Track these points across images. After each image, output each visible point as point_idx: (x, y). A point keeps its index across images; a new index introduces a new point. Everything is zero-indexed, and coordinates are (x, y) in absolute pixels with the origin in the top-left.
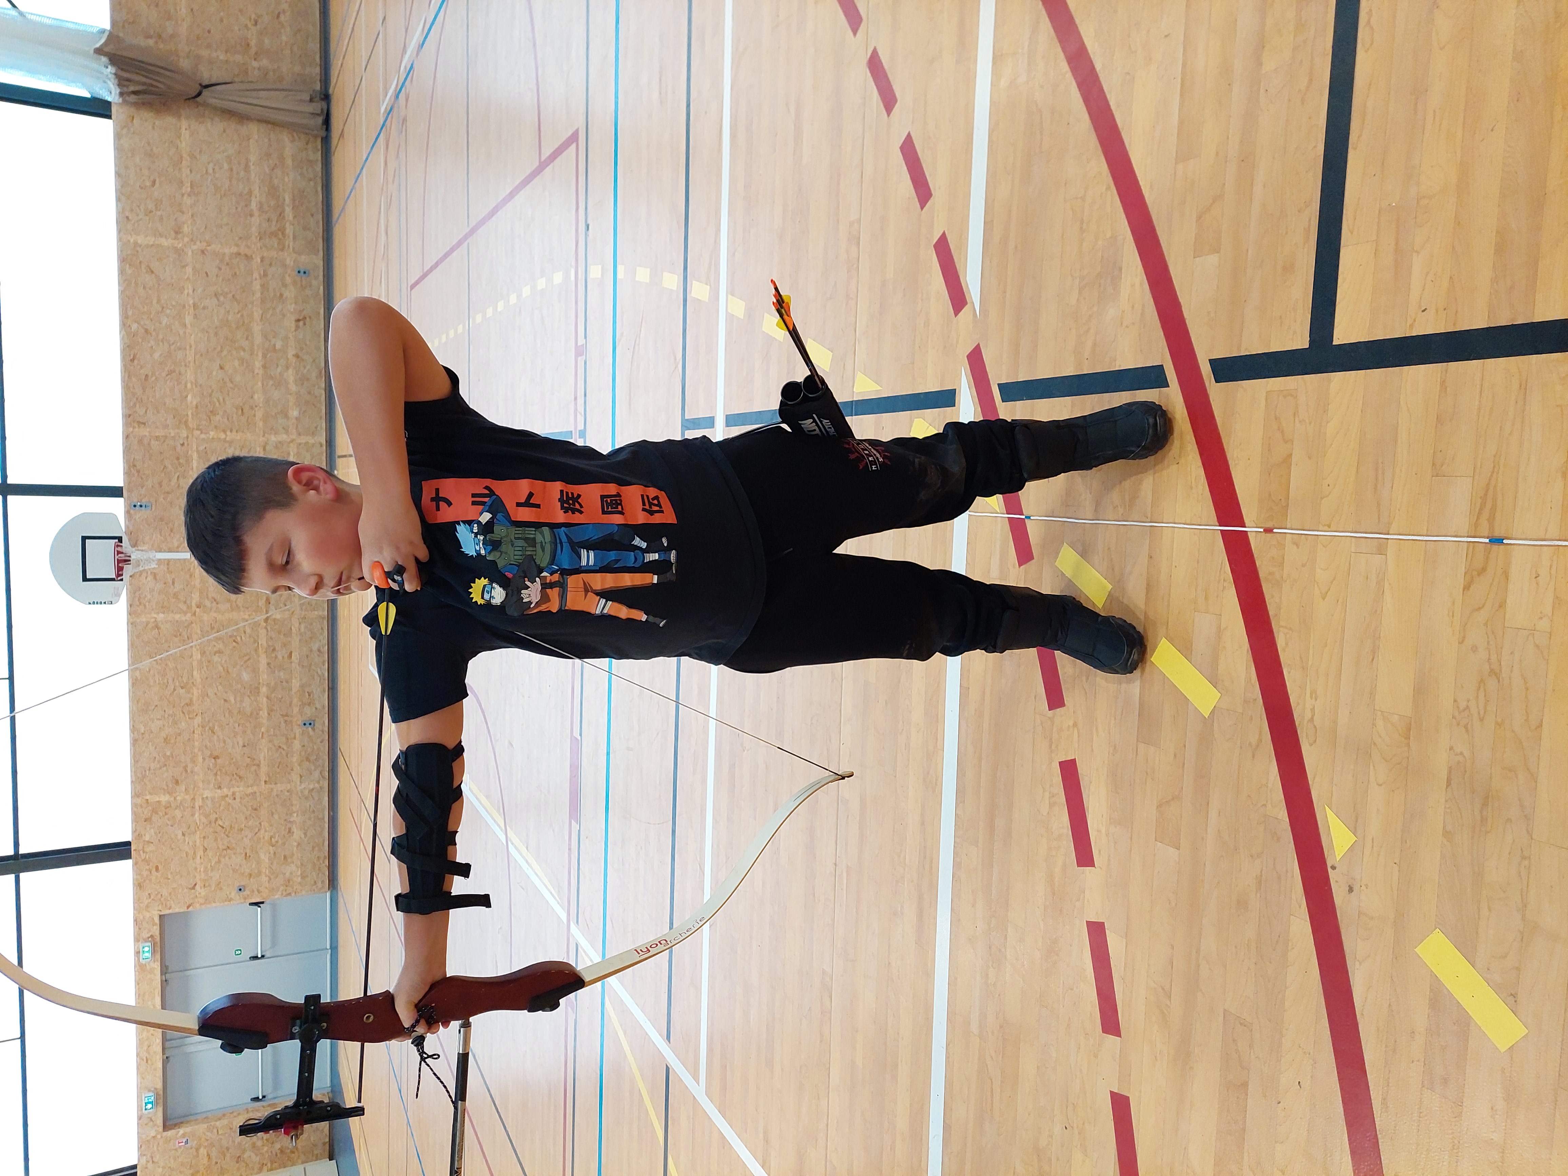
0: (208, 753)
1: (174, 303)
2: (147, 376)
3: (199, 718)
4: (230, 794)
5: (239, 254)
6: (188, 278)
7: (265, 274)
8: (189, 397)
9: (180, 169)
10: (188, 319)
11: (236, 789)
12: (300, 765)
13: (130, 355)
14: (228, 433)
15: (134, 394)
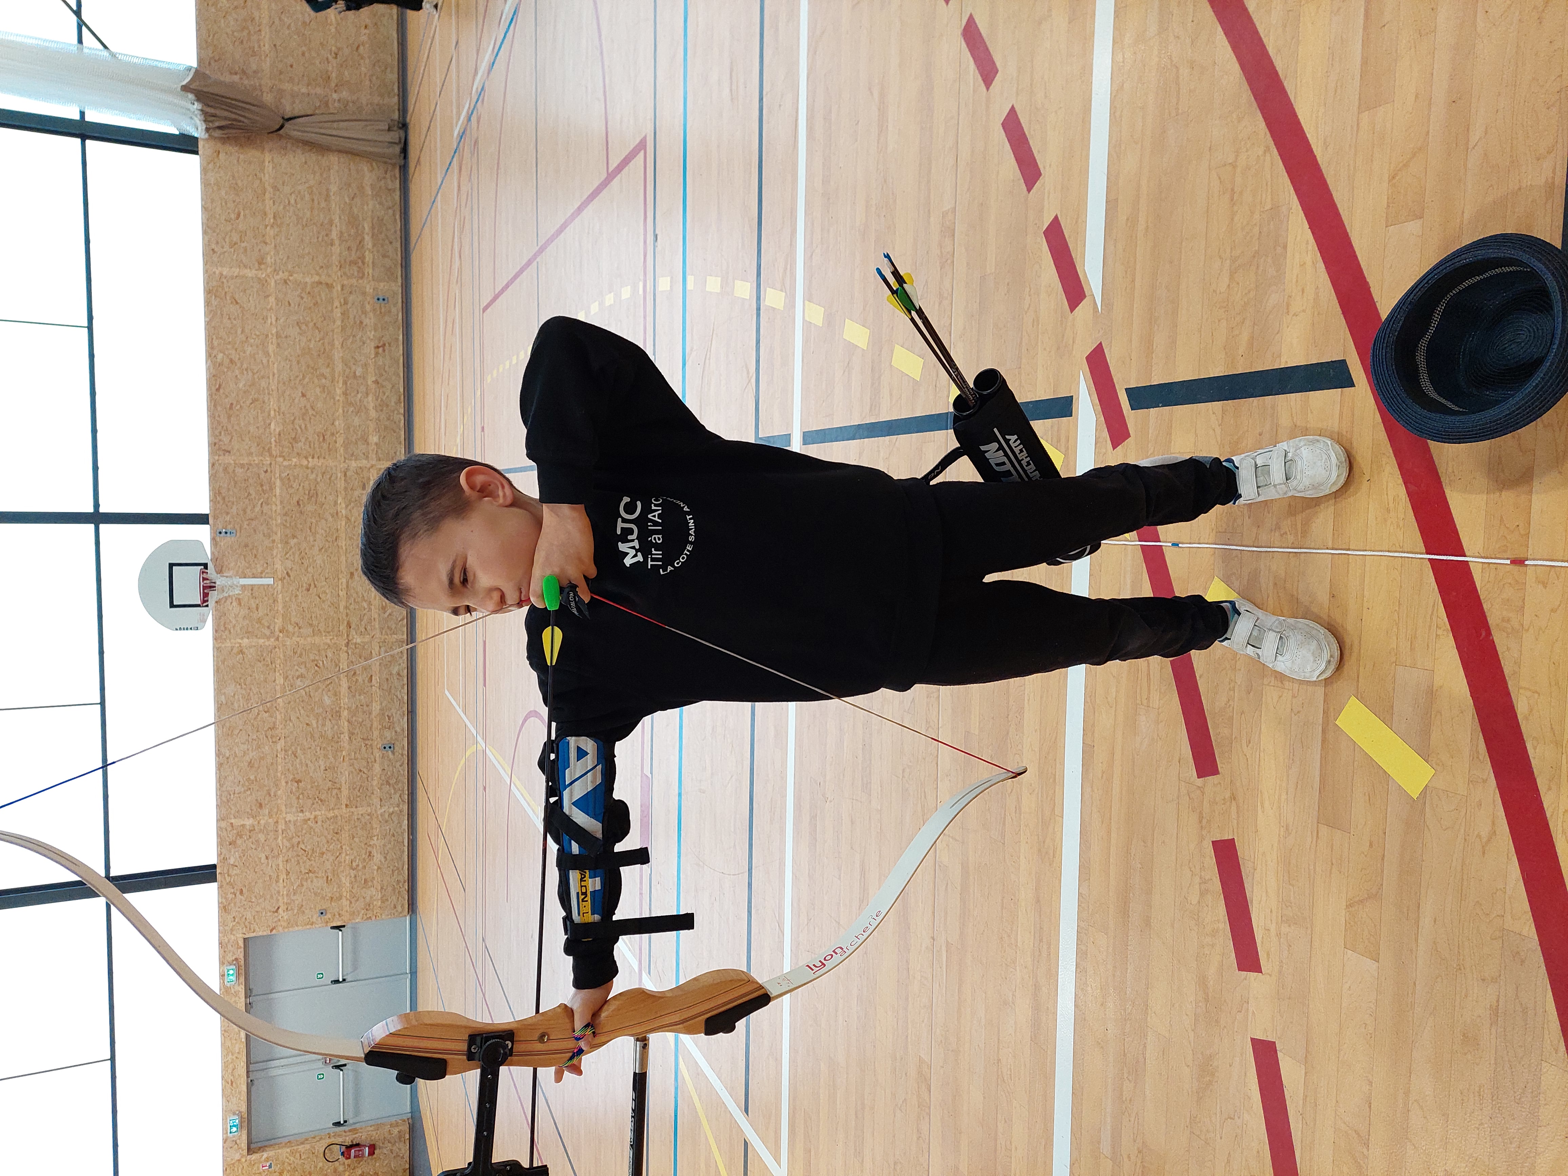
0: (291, 777)
1: (258, 333)
2: (232, 404)
3: (282, 741)
4: (312, 817)
5: (321, 283)
6: (271, 309)
7: (346, 303)
8: (272, 426)
9: (264, 200)
10: (271, 348)
11: (318, 813)
12: (380, 789)
13: (215, 386)
14: (310, 459)
15: (219, 423)
